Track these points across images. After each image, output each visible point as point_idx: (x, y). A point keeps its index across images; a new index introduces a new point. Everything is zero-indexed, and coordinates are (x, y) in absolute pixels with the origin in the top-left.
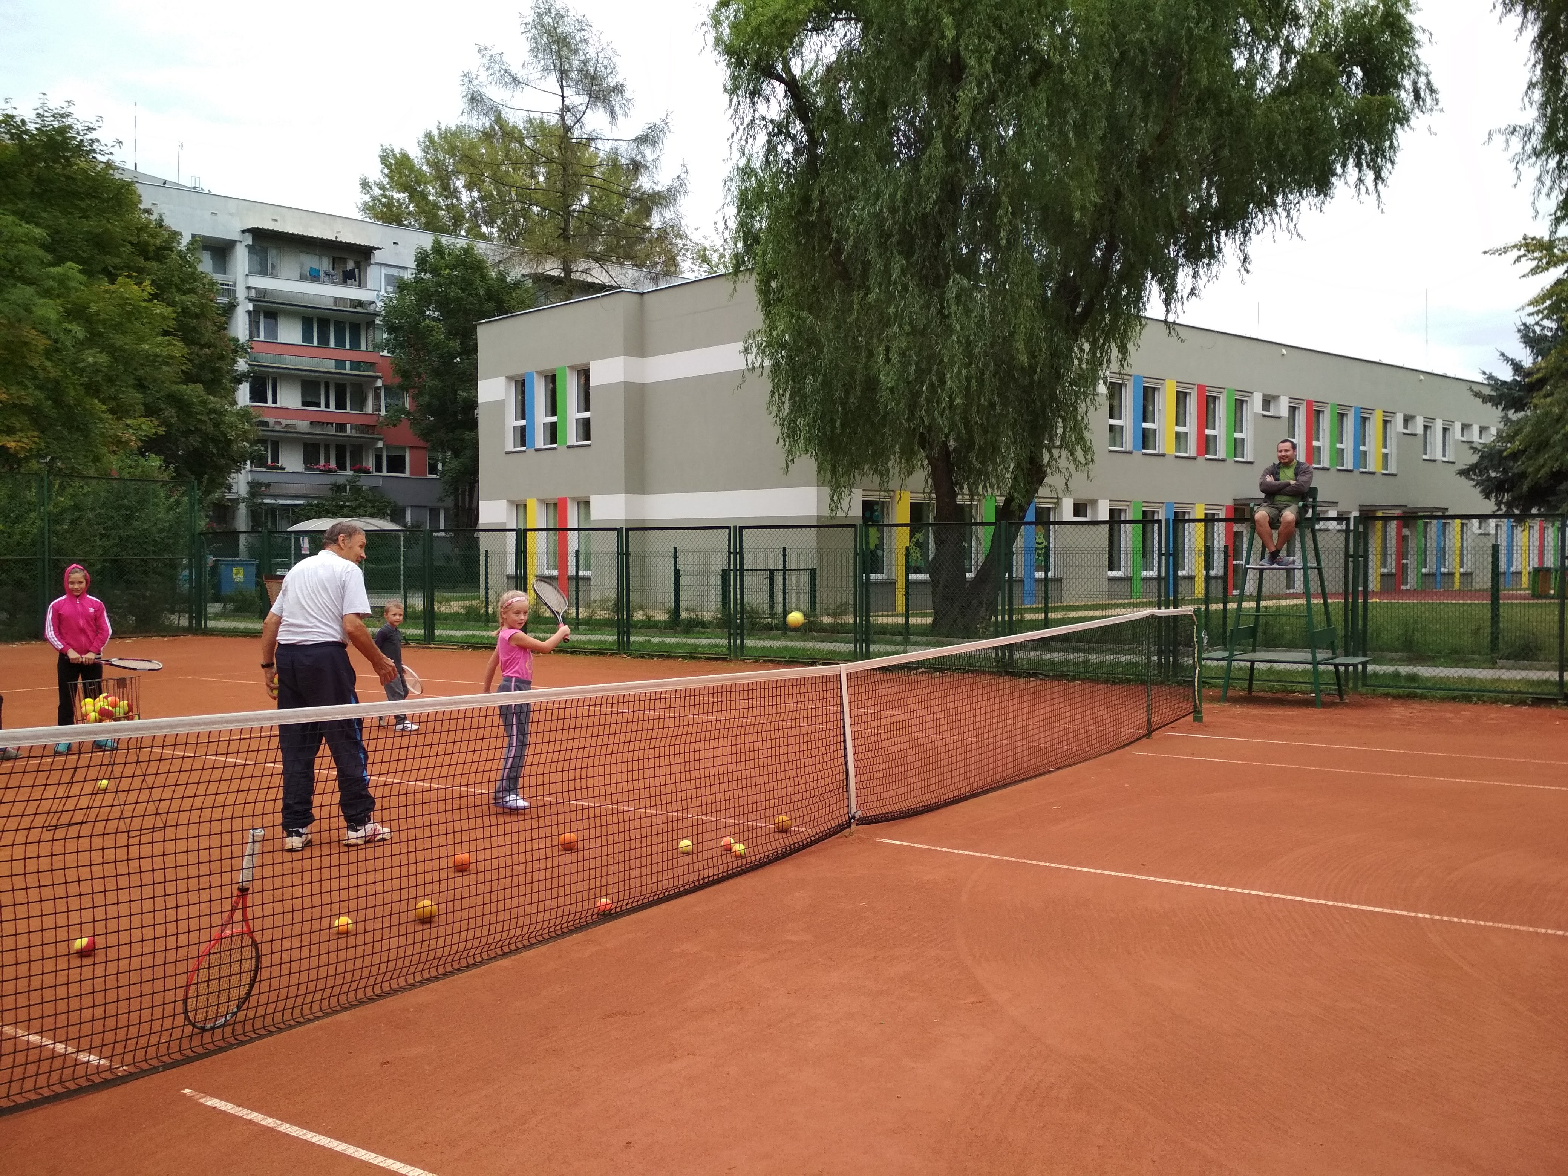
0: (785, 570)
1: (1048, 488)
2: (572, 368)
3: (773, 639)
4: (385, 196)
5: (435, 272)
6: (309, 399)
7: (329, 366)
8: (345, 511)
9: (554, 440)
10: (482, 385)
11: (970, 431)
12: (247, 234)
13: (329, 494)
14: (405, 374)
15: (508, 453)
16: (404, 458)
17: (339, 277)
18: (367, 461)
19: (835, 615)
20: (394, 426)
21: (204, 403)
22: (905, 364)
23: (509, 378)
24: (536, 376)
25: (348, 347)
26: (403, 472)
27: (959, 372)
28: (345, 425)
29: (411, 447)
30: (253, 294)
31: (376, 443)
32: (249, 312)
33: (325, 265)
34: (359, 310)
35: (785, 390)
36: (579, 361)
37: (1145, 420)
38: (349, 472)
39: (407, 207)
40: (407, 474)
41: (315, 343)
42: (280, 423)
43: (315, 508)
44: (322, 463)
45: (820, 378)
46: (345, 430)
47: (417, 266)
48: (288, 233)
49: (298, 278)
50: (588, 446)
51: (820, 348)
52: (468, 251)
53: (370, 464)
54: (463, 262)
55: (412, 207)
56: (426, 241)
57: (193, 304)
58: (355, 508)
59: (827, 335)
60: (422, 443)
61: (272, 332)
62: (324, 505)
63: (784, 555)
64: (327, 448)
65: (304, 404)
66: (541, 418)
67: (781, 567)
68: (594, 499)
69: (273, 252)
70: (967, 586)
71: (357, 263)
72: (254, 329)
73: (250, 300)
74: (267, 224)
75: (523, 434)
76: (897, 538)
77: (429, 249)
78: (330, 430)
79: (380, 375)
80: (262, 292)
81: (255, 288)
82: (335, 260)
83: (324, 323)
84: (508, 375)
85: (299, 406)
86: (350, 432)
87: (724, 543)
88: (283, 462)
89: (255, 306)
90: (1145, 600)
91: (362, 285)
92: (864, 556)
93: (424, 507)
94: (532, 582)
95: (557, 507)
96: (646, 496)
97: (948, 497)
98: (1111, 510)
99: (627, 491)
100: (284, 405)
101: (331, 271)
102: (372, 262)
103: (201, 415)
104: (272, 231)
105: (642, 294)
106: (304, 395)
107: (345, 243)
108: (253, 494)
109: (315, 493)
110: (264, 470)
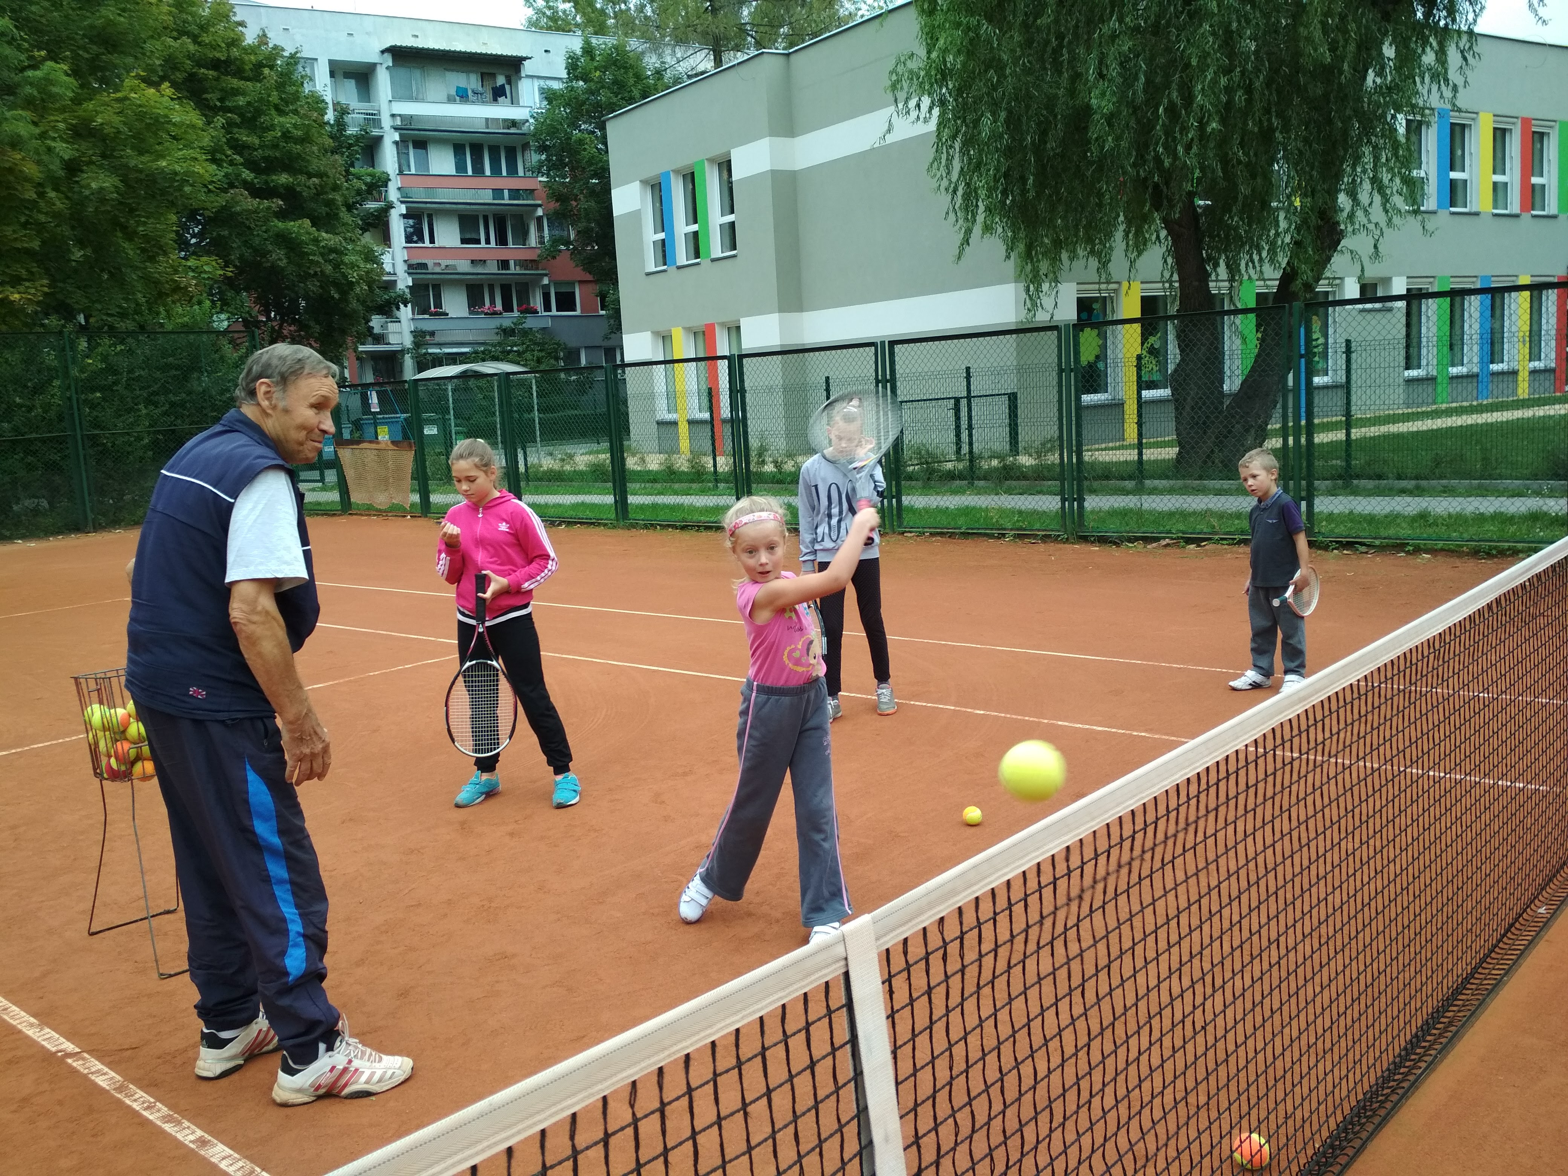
0: (969, 397)
1: (1348, 256)
2: (711, 160)
3: (954, 492)
4: (550, 8)
5: (586, 78)
6: (468, 236)
7: (486, 197)
8: (510, 356)
9: (697, 255)
10: (615, 193)
11: (1229, 176)
12: (386, 55)
13: (497, 339)
14: (560, 198)
15: (648, 274)
16: (574, 293)
17: (489, 95)
18: (535, 302)
19: (1039, 455)
20: (554, 258)
21: (316, 241)
22: (1129, 80)
23: (644, 182)
24: (672, 174)
25: (504, 173)
26: (575, 310)
27: (1215, 82)
28: (508, 261)
29: (581, 282)
30: (398, 122)
31: (542, 279)
32: (396, 143)
33: (472, 82)
34: (513, 130)
35: (954, 137)
36: (717, 151)
37: (1452, 169)
38: (516, 314)
39: (574, 19)
40: (578, 312)
41: (470, 172)
42: (439, 264)
43: (481, 356)
44: (487, 303)
45: (1003, 115)
46: (508, 269)
47: (569, 74)
48: (428, 49)
49: (445, 99)
50: (734, 256)
51: (1002, 76)
52: (619, 49)
53: (538, 303)
54: (615, 63)
55: (578, 19)
56: (575, 43)
57: (295, 126)
58: (524, 352)
59: (1013, 51)
60: (589, 277)
61: (424, 163)
62: (490, 352)
63: (968, 377)
64: (491, 288)
65: (463, 241)
66: (682, 228)
67: (965, 394)
68: (745, 323)
69: (417, 73)
70: (1227, 402)
71: (506, 77)
72: (403, 162)
73: (396, 129)
74: (407, 41)
75: (664, 250)
76: (1124, 341)
77: (579, 52)
78: (492, 268)
79: (540, 202)
80: (408, 120)
81: (400, 115)
82: (483, 76)
83: (477, 149)
84: (642, 178)
85: (457, 243)
86: (513, 269)
87: (868, 367)
88: (447, 307)
89: (400, 135)
90: (1454, 405)
91: (514, 102)
92: (1072, 370)
93: (599, 347)
94: (683, 428)
95: (705, 334)
96: (805, 314)
97: (1196, 283)
98: (1408, 290)
99: (781, 310)
100: (442, 245)
101: (480, 89)
102: (523, 75)
103: (315, 255)
104: (411, 48)
105: (788, 55)
106: (462, 231)
107: (491, 55)
108: (417, 345)
109: (481, 339)
110: (427, 316)
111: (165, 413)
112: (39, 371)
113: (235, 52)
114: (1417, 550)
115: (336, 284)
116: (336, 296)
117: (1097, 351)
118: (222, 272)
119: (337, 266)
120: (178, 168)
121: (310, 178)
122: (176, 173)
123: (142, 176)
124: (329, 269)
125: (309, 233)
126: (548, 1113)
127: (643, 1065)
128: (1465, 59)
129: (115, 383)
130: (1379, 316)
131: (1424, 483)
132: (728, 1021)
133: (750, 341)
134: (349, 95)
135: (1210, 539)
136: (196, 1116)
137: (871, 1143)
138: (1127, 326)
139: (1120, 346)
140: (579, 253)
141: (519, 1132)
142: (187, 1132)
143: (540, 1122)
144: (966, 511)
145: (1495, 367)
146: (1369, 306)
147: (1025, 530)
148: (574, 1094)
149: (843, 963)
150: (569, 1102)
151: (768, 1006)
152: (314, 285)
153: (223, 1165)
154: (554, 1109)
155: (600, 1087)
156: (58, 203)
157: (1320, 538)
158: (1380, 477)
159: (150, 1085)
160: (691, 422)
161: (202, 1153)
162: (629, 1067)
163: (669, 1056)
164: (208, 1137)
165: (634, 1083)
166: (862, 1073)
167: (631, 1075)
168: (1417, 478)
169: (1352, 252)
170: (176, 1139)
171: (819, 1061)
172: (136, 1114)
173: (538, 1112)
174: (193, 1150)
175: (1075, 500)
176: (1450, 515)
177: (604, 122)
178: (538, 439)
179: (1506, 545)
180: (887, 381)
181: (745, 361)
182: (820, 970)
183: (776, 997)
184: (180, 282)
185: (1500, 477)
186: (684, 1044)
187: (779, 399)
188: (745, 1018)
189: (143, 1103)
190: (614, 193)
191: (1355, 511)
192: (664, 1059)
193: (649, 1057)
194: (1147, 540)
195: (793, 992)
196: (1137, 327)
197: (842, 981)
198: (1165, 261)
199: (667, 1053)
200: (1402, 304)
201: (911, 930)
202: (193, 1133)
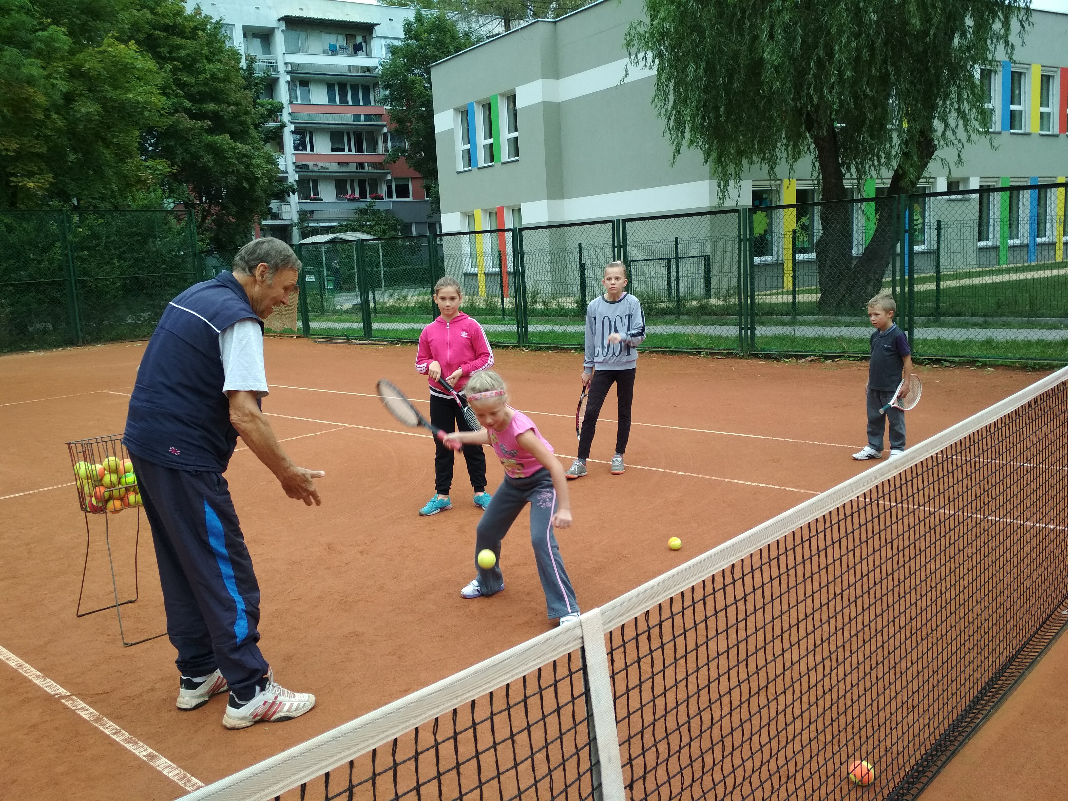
0: (677, 258)
1: (939, 162)
2: (502, 95)
3: (667, 323)
5: (417, 38)
6: (336, 146)
7: (349, 120)
8: (365, 228)
9: (492, 160)
11: (858, 107)
12: (281, 22)
13: (356, 216)
14: (399, 120)
15: (458, 173)
16: (408, 186)
17: (351, 50)
18: (381, 191)
19: (725, 298)
20: (394, 162)
23: (456, 110)
24: (476, 104)
25: (361, 103)
26: (408, 197)
28: (363, 164)
29: (413, 178)
30: (289, 68)
31: (386, 176)
32: (288, 82)
33: (340, 41)
34: (367, 74)
35: (669, 80)
36: (506, 88)
37: (1012, 103)
38: (369, 199)
40: (411, 199)
41: (338, 103)
42: (317, 165)
43: (345, 228)
44: (349, 192)
45: (703, 65)
46: (363, 168)
47: (406, 35)
48: (310, 18)
49: (321, 53)
50: (517, 161)
51: (702, 37)
52: (440, 18)
53: (383, 192)
54: (438, 27)
56: (410, 14)
57: (219, 70)
58: (374, 226)
59: (710, 20)
60: (418, 175)
61: (307, 96)
62: (351, 225)
63: (677, 244)
64: (352, 182)
65: (333, 150)
66: (482, 141)
67: (674, 256)
68: (524, 207)
69: (302, 35)
70: (854, 263)
71: (363, 37)
72: (293, 96)
73: (288, 73)
74: (295, 13)
75: (469, 156)
76: (784, 220)
77: (413, 20)
78: (353, 168)
79: (385, 123)
80: (296, 66)
81: (291, 63)
82: (347, 37)
83: (343, 87)
84: (456, 106)
85: (330, 151)
86: (367, 169)
87: (608, 237)
88: (321, 194)
89: (291, 77)
90: (1011, 266)
91: (368, 54)
92: (748, 240)
93: (426, 222)
94: (482, 278)
95: (497, 214)
96: (565, 201)
97: (834, 181)
98: (981, 186)
99: (549, 198)
100: (319, 152)
101: (345, 45)
102: (374, 36)
103: (232, 158)
104: (299, 17)
105: (555, 22)
106: (333, 142)
107: (353, 22)
108: (302, 220)
109: (345, 216)
110: (308, 201)
111: (131, 266)
112: (46, 236)
113: (179, 20)
114: (985, 365)
115: (247, 179)
116: (247, 187)
117: (765, 227)
118: (169, 170)
119: (247, 166)
120: (140, 99)
121: (229, 106)
122: (139, 103)
123: (116, 105)
124: (242, 168)
125: (229, 144)
126: (378, 738)
127: (443, 707)
128: (1023, 26)
129: (97, 245)
130: (960, 204)
131: (989, 319)
132: (501, 679)
133: (528, 219)
134: (256, 49)
135: (841, 356)
136: (148, 739)
137: (598, 762)
138: (786, 210)
139: (781, 224)
140: (412, 158)
141: (358, 751)
142: (141, 749)
143: (373, 744)
144: (674, 336)
145: (1040, 240)
146: (953, 197)
147: (714, 349)
148: (396, 726)
149: (580, 640)
150: (393, 731)
151: (529, 669)
152: (232, 179)
153: (165, 772)
154: (382, 736)
155: (413, 721)
156: (59, 122)
157: (918, 356)
158: (959, 315)
159: (116, 718)
160: (487, 274)
161: (151, 763)
162: (433, 708)
163: (461, 701)
164: (155, 753)
165: (437, 719)
166: (592, 715)
167: (435, 714)
168: (985, 316)
169: (942, 159)
170: (134, 754)
171: (563, 706)
172: (108, 737)
173: (371, 738)
174: (145, 761)
175: (749, 329)
176: (1007, 342)
177: (429, 68)
178: (383, 285)
179: (1046, 362)
180: (621, 247)
181: (524, 232)
182: (564, 645)
183: (534, 663)
184: (142, 176)
185: (1043, 316)
186: (471, 694)
187: (547, 258)
188: (513, 677)
189: (112, 729)
190: (436, 117)
191: (942, 338)
192: (458, 703)
193: (447, 702)
194: (798, 357)
195: (546, 659)
196: (793, 211)
197: (580, 653)
198: (814, 165)
199: (459, 699)
200: (976, 196)
201: (627, 619)
202: (146, 750)
